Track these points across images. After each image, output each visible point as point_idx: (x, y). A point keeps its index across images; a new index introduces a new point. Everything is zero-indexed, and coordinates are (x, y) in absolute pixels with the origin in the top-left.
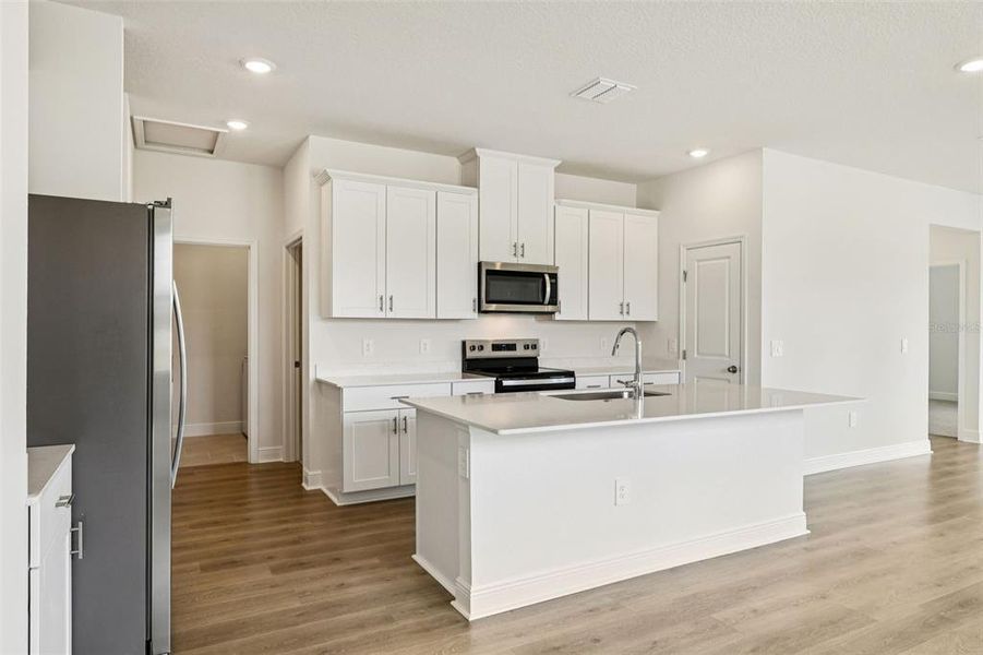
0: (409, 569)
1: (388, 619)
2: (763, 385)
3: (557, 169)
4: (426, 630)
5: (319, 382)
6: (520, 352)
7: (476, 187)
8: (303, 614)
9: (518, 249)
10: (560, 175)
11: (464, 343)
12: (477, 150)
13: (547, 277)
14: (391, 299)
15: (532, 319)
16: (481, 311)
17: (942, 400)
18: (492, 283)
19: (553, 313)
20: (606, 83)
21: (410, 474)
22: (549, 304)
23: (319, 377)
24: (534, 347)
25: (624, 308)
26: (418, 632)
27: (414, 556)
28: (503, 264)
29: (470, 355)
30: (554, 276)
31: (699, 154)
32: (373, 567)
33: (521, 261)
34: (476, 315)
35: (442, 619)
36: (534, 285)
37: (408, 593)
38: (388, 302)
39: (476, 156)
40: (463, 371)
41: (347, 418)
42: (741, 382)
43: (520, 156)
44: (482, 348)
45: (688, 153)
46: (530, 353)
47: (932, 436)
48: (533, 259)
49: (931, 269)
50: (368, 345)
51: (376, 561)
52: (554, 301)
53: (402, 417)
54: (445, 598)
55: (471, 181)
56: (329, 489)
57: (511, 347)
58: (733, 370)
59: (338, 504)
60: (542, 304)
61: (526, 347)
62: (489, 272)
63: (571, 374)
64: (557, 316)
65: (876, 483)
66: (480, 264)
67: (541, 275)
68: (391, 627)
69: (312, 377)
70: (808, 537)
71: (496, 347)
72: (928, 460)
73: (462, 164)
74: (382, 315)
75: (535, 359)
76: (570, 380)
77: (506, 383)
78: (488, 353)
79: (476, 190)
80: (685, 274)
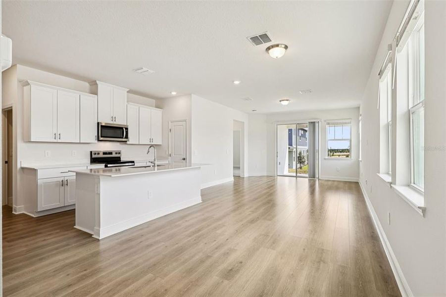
0: (73, 230)
1: (68, 245)
2: (192, 162)
3: (128, 92)
4: (83, 245)
5: (23, 169)
6: (114, 155)
7: (96, 95)
8: (28, 251)
9: (114, 118)
10: (129, 94)
11: (91, 152)
12: (97, 81)
13: (124, 129)
14: (60, 135)
15: (118, 144)
16: (99, 140)
17: (237, 167)
18: (103, 130)
19: (126, 141)
20: (145, 69)
21: (69, 201)
22: (125, 138)
23: (22, 166)
24: (120, 153)
25: (151, 140)
26: (81, 246)
27: (75, 227)
28: (106, 124)
29: (94, 156)
30: (127, 129)
31: (174, 93)
32: (57, 233)
33: (115, 123)
34: (96, 141)
35: (89, 241)
36: (119, 132)
37: (75, 237)
38: (58, 136)
39: (97, 84)
40: (91, 162)
41: (39, 182)
42: (186, 162)
43: (114, 86)
44: (99, 154)
45: (171, 92)
46: (118, 155)
47: (234, 176)
48: (119, 122)
49: (234, 131)
50: (47, 153)
51: (58, 231)
52: (127, 137)
53: (66, 180)
54: (90, 235)
55: (94, 92)
56: (28, 212)
57: (111, 153)
58: (184, 159)
59: (35, 217)
60: (123, 138)
61: (116, 153)
62: (102, 126)
63: (133, 162)
64: (128, 143)
65: (220, 189)
66: (98, 123)
67: (122, 128)
68: (69, 247)
69: (19, 166)
70: (202, 203)
71: (104, 153)
72: (233, 182)
73: (90, 85)
74: (55, 141)
75: (120, 158)
76: (133, 164)
77: (109, 165)
78: (101, 155)
79: (96, 96)
80: (170, 130)
